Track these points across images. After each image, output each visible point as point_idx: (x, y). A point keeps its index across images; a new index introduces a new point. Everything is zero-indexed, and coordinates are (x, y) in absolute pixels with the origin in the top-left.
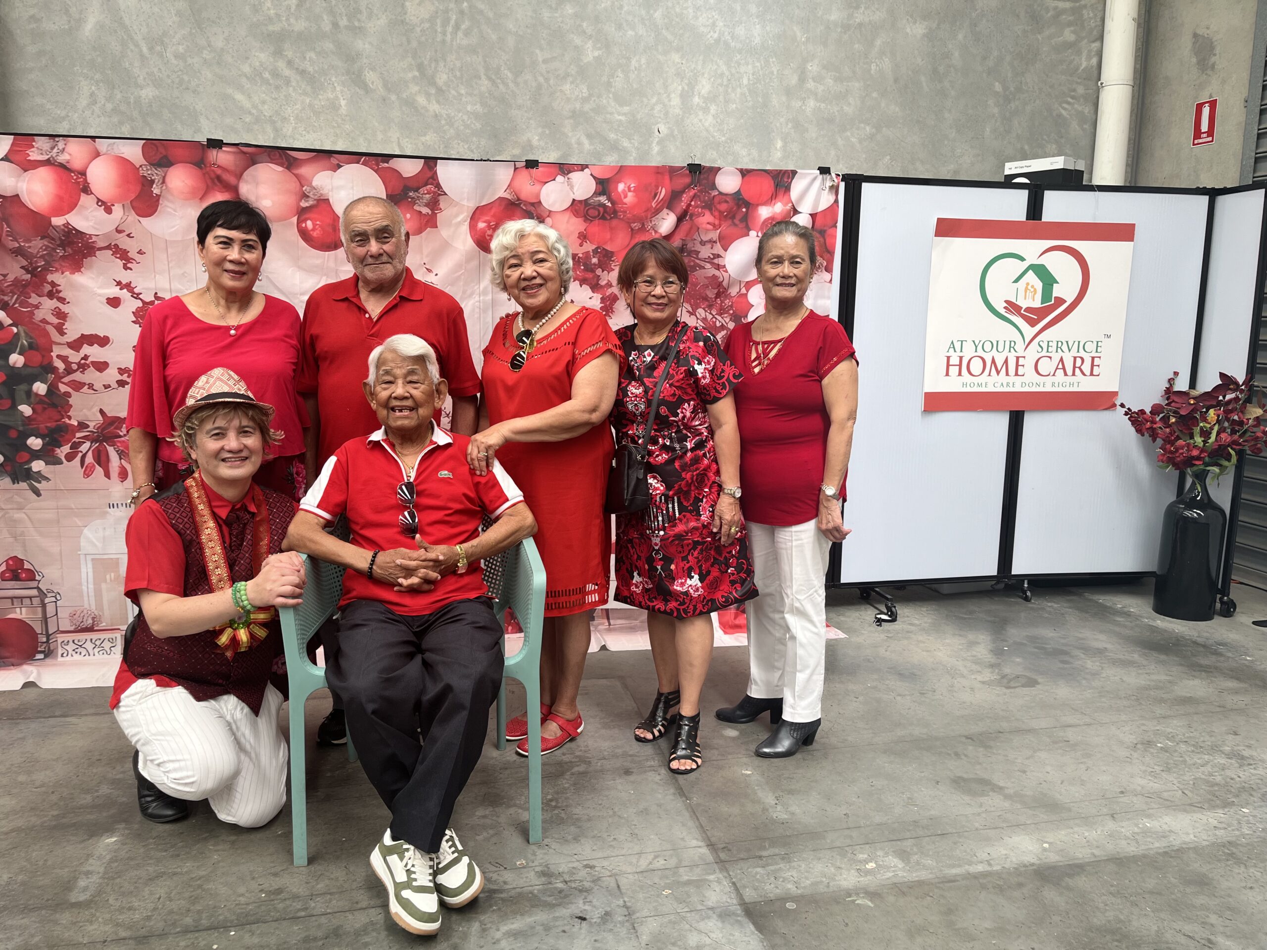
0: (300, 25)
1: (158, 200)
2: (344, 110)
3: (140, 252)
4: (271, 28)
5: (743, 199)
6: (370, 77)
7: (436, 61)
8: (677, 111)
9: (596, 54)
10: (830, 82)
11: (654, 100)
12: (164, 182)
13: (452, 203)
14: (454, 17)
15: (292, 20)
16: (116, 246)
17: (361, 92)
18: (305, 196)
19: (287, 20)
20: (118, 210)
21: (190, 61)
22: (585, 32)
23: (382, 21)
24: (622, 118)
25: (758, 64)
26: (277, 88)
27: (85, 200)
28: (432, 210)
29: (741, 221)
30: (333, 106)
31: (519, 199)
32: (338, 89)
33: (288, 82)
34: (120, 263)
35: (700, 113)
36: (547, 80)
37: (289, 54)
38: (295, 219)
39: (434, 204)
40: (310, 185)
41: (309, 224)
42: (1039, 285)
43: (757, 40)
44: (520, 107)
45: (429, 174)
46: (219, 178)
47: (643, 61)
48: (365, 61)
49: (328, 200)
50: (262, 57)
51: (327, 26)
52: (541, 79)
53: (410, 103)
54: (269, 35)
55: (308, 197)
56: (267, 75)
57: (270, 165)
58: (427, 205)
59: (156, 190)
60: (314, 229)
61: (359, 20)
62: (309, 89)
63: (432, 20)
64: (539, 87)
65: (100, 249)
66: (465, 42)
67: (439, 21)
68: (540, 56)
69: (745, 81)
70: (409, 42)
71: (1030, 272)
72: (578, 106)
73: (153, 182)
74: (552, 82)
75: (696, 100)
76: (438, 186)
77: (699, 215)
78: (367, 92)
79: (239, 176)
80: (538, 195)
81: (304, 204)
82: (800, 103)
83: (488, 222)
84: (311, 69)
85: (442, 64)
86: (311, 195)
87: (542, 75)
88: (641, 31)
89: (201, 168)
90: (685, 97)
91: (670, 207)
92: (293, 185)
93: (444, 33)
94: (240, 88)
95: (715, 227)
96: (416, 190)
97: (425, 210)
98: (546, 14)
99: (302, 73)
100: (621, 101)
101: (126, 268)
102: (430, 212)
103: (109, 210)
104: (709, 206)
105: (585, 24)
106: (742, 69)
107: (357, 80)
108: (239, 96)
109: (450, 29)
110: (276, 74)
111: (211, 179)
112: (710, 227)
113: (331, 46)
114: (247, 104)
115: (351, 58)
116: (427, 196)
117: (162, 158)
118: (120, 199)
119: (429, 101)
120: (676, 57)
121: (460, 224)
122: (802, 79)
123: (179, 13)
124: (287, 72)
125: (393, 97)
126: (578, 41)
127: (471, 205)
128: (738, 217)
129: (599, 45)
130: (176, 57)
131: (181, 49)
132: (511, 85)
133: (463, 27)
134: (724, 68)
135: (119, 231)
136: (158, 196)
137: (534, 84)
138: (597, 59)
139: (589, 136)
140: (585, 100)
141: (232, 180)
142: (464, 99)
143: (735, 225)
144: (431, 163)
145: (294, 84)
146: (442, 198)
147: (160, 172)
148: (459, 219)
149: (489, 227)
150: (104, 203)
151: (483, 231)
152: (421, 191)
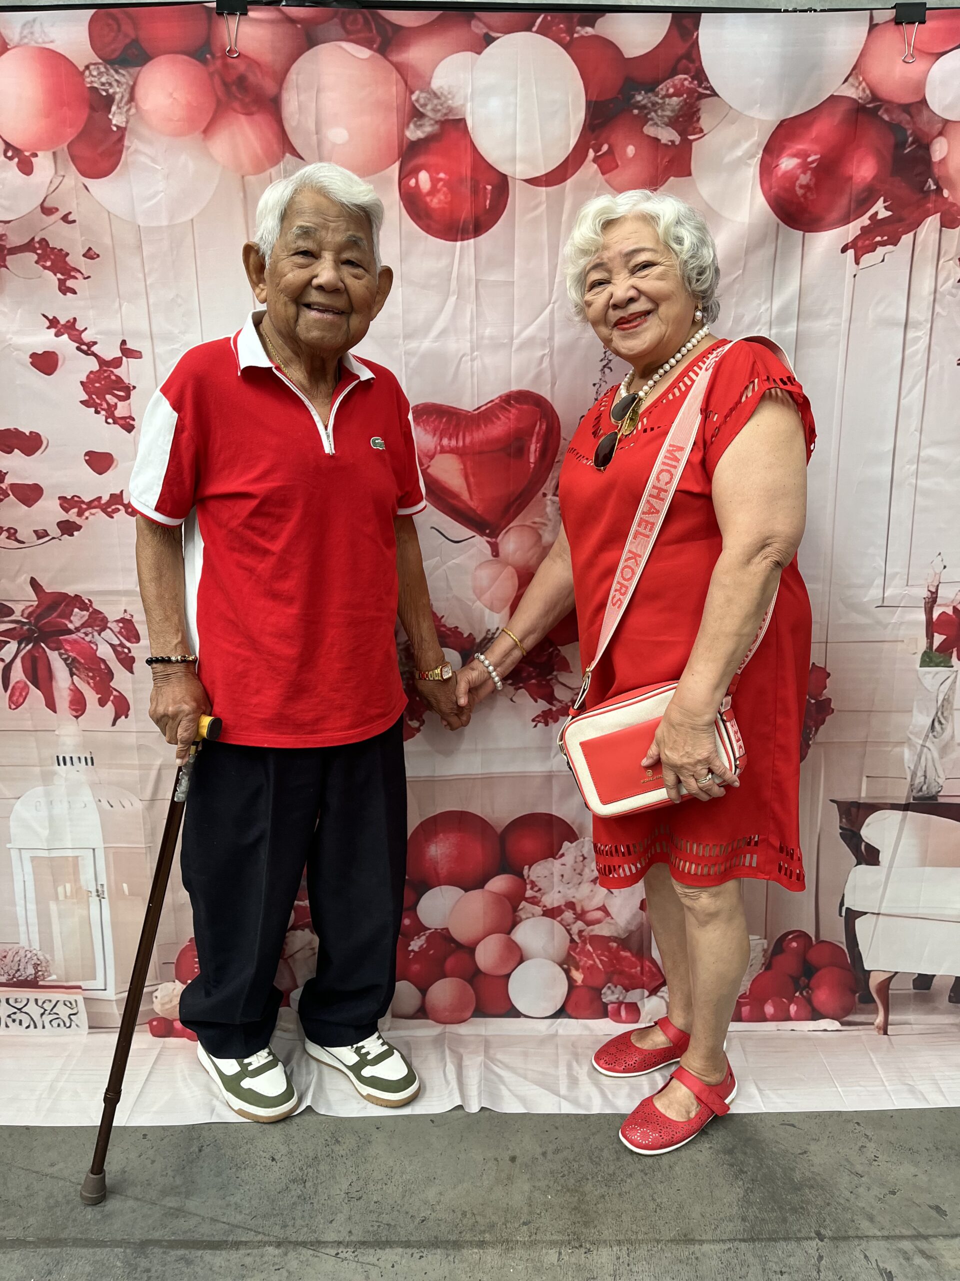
1: (121, 139)
3: (90, 254)
12: (132, 99)
13: (728, 114)
16: (44, 242)
18: (416, 114)
20: (43, 163)
28: (683, 134)
31: (875, 97)
34: (52, 279)
38: (394, 170)
39: (687, 121)
40: (426, 86)
41: (424, 178)
45: (681, 48)
46: (241, 81)
49: (463, 121)
55: (421, 116)
57: (344, 45)
58: (672, 123)
59: (117, 119)
60: (433, 191)
65: (14, 251)
73: (110, 100)
76: (700, 76)
79: (281, 77)
80: (920, 86)
81: (414, 133)
83: (803, 155)
86: (428, 111)
89: (204, 61)
92: (392, 90)
96: (651, 87)
97: (667, 135)
101: (64, 289)
102: (677, 139)
103: (26, 167)
111: (225, 84)
116: (675, 99)
117: (127, 47)
118: (48, 142)
121: (741, 162)
127: (769, 117)
135: (47, 210)
136: (122, 130)
141: (269, 86)
144: (687, 22)
146: (705, 104)
147: (124, 77)
148: (739, 152)
149: (804, 167)
150: (17, 152)
151: (791, 178)
152: (662, 89)
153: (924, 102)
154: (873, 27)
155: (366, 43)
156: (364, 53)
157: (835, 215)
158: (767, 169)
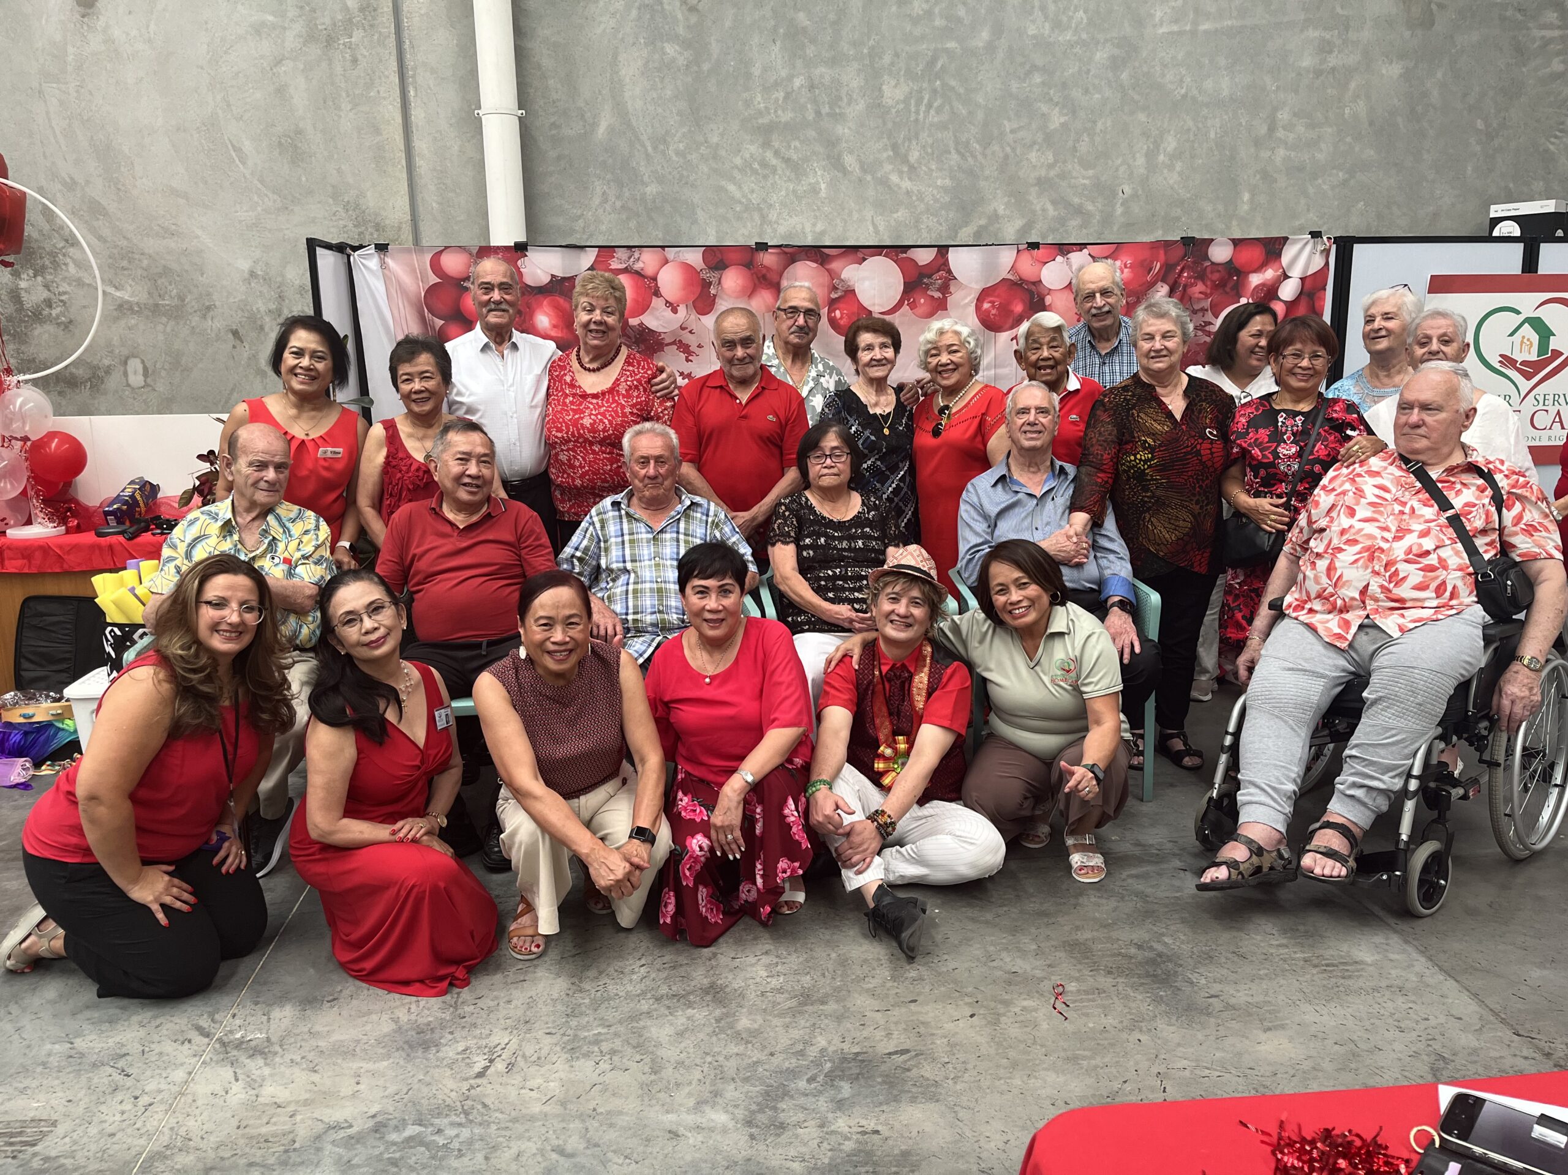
0: (786, 116)
1: (714, 299)
2: (823, 194)
3: (700, 346)
4: (760, 121)
5: (1235, 268)
6: (849, 160)
7: (910, 140)
8: (1142, 171)
9: (1062, 120)
10: (1301, 129)
11: (1119, 161)
12: (720, 283)
13: (960, 285)
14: (927, 97)
15: (780, 112)
16: (680, 341)
17: (840, 175)
18: (835, 288)
19: (776, 111)
20: (682, 309)
21: (689, 157)
22: (1051, 100)
23: (861, 106)
24: (1086, 182)
25: (1225, 117)
26: (765, 177)
27: (657, 302)
28: (943, 294)
29: (1232, 289)
30: (814, 190)
31: (1021, 279)
32: (819, 173)
33: (774, 171)
34: (683, 356)
35: (1165, 171)
36: (1014, 149)
37: (776, 144)
39: (945, 289)
40: (839, 278)
41: (838, 313)
42: (1535, 338)
43: (1226, 93)
44: (987, 179)
45: (941, 261)
46: (764, 277)
47: (1109, 123)
48: (844, 145)
49: (854, 290)
50: (752, 149)
51: (810, 116)
52: (1008, 149)
53: (884, 182)
54: (759, 128)
55: (837, 288)
56: (756, 166)
57: (807, 262)
58: (939, 290)
59: (713, 291)
60: (841, 318)
61: (840, 107)
62: (793, 176)
63: (906, 101)
64: (1006, 157)
65: (668, 345)
66: (936, 119)
67: (913, 102)
68: (1008, 126)
69: (1212, 135)
70: (884, 123)
71: (1526, 324)
72: (1043, 173)
73: (710, 283)
74: (1018, 152)
75: (1161, 158)
76: (949, 272)
77: (1192, 285)
78: (845, 175)
79: (781, 275)
80: (1038, 275)
81: (834, 296)
82: (1269, 153)
83: (992, 302)
84: (795, 157)
85: (914, 143)
86: (840, 287)
87: (1009, 145)
88: (1108, 93)
89: (750, 269)
90: (1150, 155)
91: (1164, 280)
92: (826, 279)
93: (917, 112)
94: (732, 179)
95: (1207, 296)
96: (930, 276)
97: (937, 295)
98: (1014, 86)
99: (787, 161)
100: (1085, 164)
101: (688, 360)
102: (941, 297)
103: (675, 310)
104: (1201, 276)
105: (1052, 92)
106: (1209, 123)
107: (836, 163)
108: (731, 188)
109: (923, 108)
110: (764, 164)
111: (758, 278)
112: (1202, 296)
113: (813, 133)
114: (738, 195)
115: (831, 143)
116: (940, 281)
117: (719, 262)
118: (684, 301)
119: (902, 178)
120: (1142, 117)
121: (968, 304)
122: (1272, 129)
123: (680, 113)
124: (774, 162)
125: (869, 178)
126: (1044, 108)
127: (977, 287)
128: (1230, 285)
129: (1065, 111)
130: (678, 153)
131: (681, 146)
132: (980, 157)
133: (936, 105)
134: (1190, 123)
135: (683, 328)
136: (715, 296)
137: (1001, 155)
138: (1064, 125)
139: (1054, 203)
140: (1051, 166)
141: (774, 277)
142: (934, 174)
143: (1227, 293)
144: (944, 251)
145: (780, 172)
146: (952, 283)
147: (717, 274)
148: (966, 301)
149: (993, 307)
150: (671, 304)
151: (988, 311)
152: (934, 277)
153: (1040, 281)
154: (1018, 251)
155: (815, 261)
156: (814, 265)
157: (1008, 326)
158: (978, 308)
